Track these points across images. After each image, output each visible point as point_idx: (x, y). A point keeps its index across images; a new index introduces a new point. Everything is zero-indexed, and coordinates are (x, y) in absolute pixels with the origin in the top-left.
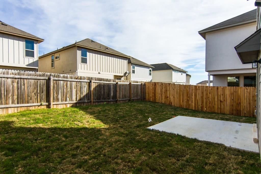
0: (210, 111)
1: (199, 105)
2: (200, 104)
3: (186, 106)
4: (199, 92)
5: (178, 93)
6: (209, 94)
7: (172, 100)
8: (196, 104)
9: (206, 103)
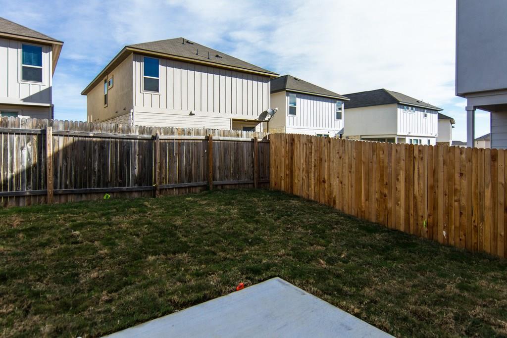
0: (463, 243)
1: (422, 217)
2: (424, 212)
3: (377, 216)
4: (422, 168)
5: (353, 169)
6: (457, 176)
7: (336, 192)
8: (412, 212)
9: (448, 213)
